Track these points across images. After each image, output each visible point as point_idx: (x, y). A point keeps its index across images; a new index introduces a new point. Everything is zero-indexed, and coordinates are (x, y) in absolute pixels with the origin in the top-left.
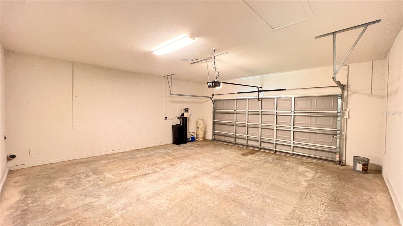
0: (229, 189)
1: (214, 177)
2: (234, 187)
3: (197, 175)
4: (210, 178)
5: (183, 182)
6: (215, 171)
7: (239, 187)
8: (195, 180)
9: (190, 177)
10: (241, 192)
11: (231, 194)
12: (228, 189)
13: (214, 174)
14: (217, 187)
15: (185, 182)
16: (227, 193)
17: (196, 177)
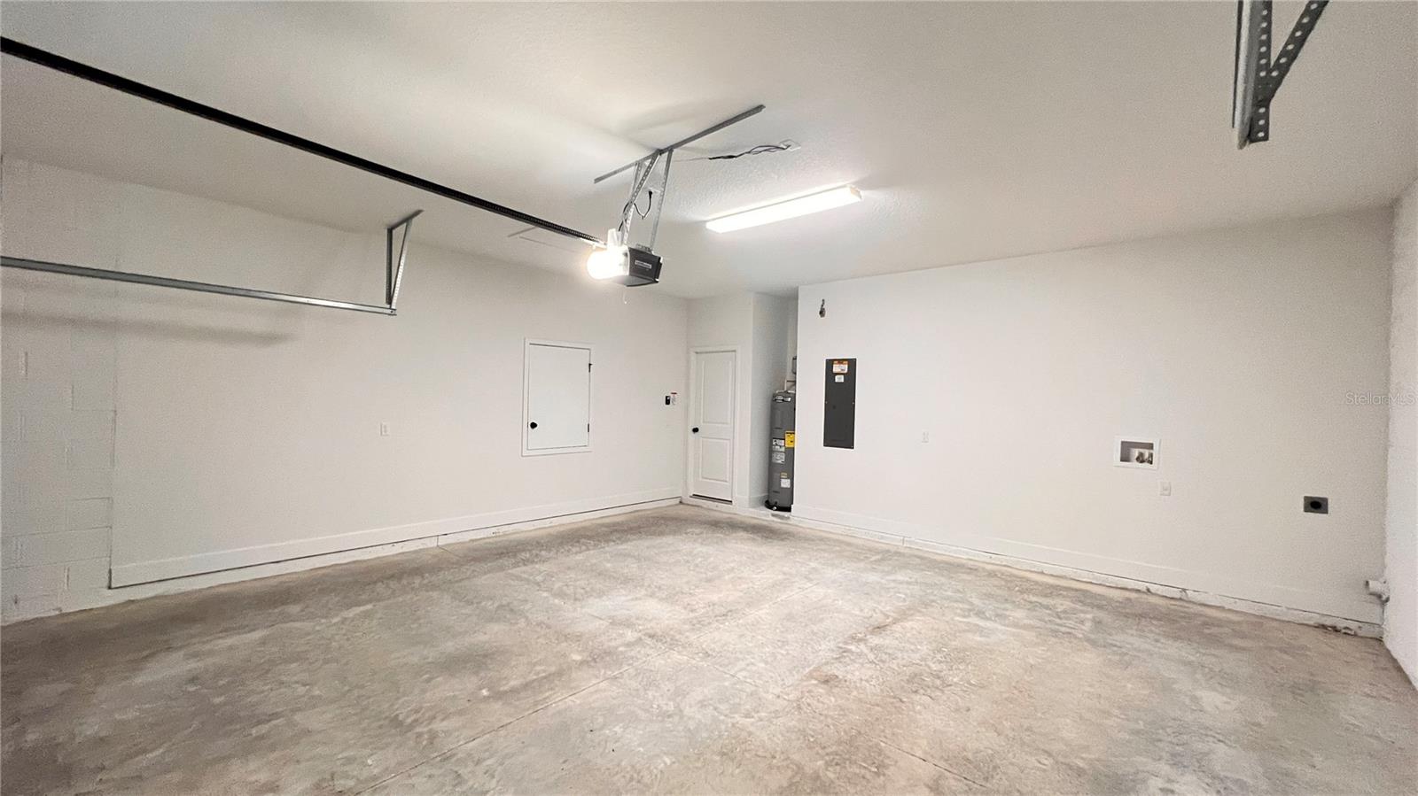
1: (635, 622)
3: (693, 629)
4: (651, 620)
5: (734, 608)
6: (621, 649)
8: (697, 614)
9: (715, 625)
13: (630, 635)
15: (729, 609)
16: (619, 587)
17: (698, 624)
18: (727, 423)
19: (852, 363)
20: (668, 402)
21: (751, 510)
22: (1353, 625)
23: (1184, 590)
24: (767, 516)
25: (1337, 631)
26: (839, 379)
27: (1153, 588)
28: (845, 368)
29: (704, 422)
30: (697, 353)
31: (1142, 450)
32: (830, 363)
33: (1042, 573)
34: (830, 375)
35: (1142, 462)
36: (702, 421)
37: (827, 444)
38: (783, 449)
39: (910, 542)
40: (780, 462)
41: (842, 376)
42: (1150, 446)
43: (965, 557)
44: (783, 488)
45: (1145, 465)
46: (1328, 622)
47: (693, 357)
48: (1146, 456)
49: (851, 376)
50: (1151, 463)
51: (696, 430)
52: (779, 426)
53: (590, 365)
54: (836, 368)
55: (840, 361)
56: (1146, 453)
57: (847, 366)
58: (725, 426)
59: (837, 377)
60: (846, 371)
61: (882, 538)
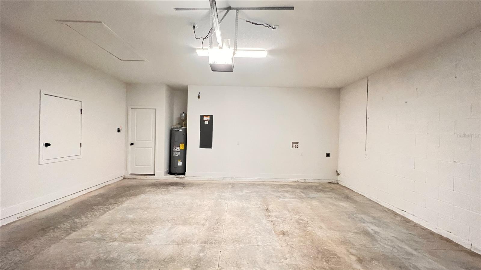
0: (153, 231)
2: (148, 236)
7: (139, 239)
10: (135, 232)
11: (149, 226)
12: (155, 230)
14: (171, 228)
16: (153, 225)
18: (151, 141)
19: (211, 117)
20: (119, 131)
21: (165, 176)
22: (333, 181)
23: (305, 179)
24: (173, 178)
25: (331, 183)
26: (206, 123)
27: (299, 180)
28: (208, 118)
29: (136, 140)
30: (132, 109)
31: (295, 144)
32: (202, 117)
33: (273, 182)
34: (202, 121)
35: (296, 147)
36: (135, 140)
37: (200, 147)
38: (179, 150)
39: (233, 179)
40: (177, 155)
41: (208, 122)
42: (298, 143)
43: (251, 181)
44: (179, 166)
45: (297, 148)
46: (330, 181)
47: (130, 109)
48: (297, 146)
49: (211, 121)
50: (298, 147)
51: (132, 144)
52: (177, 141)
53: (81, 110)
54: (205, 119)
55: (207, 116)
56: (297, 145)
57: (209, 118)
58: (150, 141)
59: (205, 122)
60: (209, 120)
61: (224, 179)
